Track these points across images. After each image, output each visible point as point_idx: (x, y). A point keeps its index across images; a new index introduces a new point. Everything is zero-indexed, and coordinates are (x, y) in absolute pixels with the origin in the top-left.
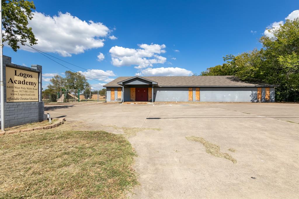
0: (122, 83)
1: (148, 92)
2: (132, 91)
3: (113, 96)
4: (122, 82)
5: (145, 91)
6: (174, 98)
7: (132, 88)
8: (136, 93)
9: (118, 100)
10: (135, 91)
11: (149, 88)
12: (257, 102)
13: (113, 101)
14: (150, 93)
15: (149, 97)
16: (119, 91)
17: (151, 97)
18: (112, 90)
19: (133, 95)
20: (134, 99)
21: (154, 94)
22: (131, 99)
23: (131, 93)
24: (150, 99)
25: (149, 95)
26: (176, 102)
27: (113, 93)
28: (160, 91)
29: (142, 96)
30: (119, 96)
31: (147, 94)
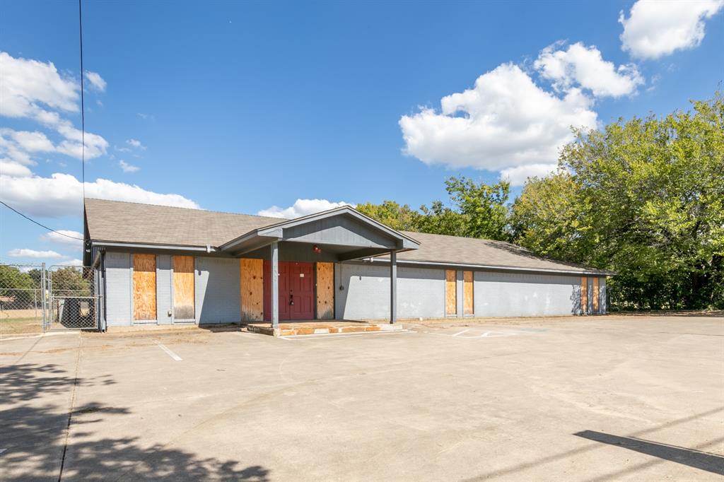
1: (315, 282)
2: (246, 273)
4: (280, 228)
5: (302, 275)
7: (248, 260)
8: (264, 283)
9: (177, 317)
10: (260, 273)
11: (319, 264)
12: (582, 314)
13: (147, 321)
14: (325, 282)
15: (318, 300)
16: (179, 272)
17: (326, 302)
18: (141, 263)
19: (251, 293)
20: (259, 309)
21: (341, 288)
22: (243, 306)
23: (244, 283)
24: (322, 310)
25: (318, 293)
26: (421, 319)
27: (145, 284)
28: (360, 279)
29: (292, 296)
30: (181, 294)
31: (312, 289)
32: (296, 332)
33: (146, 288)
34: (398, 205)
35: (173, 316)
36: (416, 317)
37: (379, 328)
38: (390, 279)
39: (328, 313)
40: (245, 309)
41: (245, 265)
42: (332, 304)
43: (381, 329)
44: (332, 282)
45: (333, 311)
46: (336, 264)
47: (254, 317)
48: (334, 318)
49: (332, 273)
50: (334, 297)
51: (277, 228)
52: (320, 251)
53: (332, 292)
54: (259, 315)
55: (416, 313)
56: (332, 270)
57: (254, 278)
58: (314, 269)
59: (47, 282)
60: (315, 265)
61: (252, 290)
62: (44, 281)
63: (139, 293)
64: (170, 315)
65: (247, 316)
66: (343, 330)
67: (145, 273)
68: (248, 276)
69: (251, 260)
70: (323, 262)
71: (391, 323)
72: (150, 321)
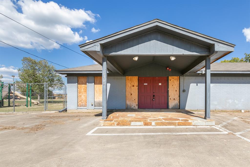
0: (97, 48)
1: (168, 87)
2: (129, 84)
3: (83, 97)
4: (98, 44)
5: (160, 84)
6: (230, 101)
7: (130, 77)
8: (138, 89)
9: (95, 106)
10: (136, 83)
11: (170, 78)
13: (83, 108)
14: (174, 88)
15: (169, 98)
16: (97, 84)
17: (174, 99)
18: (81, 81)
19: (131, 94)
20: (136, 103)
21: (184, 91)
22: (127, 101)
23: (128, 89)
24: (172, 103)
25: (170, 94)
26: (243, 111)
27: (83, 90)
28: (197, 85)
29: (154, 96)
30: (98, 95)
31: (166, 91)
32: (116, 123)
33: (83, 92)
34: (239, 59)
35: (93, 105)
36: (239, 109)
37: (191, 123)
38: (204, 84)
39: (176, 105)
40: (128, 103)
41: (128, 80)
42: (178, 100)
43: (193, 124)
44: (178, 87)
45: (179, 104)
46: (181, 77)
47: (133, 107)
48: (179, 108)
49: (178, 82)
50: (179, 96)
51: (95, 44)
52: (170, 70)
53: (178, 93)
54: (136, 106)
55: (239, 106)
56: (179, 80)
57: (133, 86)
58: (167, 80)
59: (46, 90)
60: (168, 78)
61: (132, 93)
62: (45, 90)
63: (80, 95)
64: (92, 105)
65: (129, 106)
66: (155, 123)
67: (84, 85)
68: (130, 85)
69: (132, 77)
70: (172, 76)
71: (205, 118)
72: (84, 108)
